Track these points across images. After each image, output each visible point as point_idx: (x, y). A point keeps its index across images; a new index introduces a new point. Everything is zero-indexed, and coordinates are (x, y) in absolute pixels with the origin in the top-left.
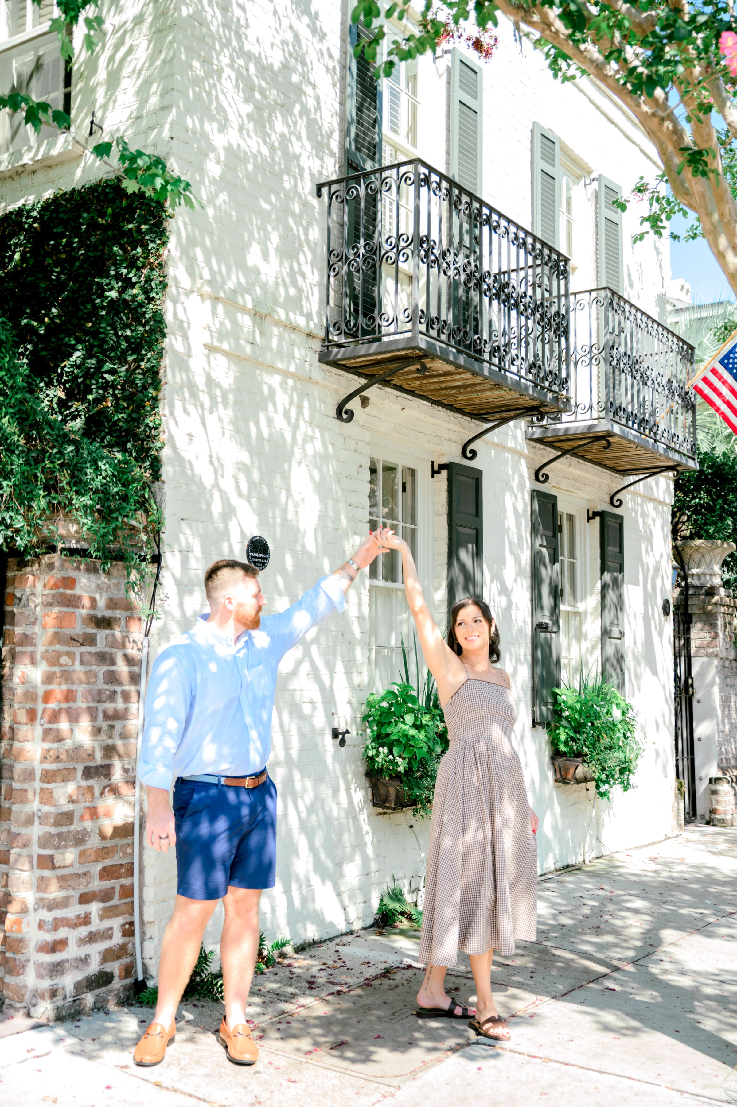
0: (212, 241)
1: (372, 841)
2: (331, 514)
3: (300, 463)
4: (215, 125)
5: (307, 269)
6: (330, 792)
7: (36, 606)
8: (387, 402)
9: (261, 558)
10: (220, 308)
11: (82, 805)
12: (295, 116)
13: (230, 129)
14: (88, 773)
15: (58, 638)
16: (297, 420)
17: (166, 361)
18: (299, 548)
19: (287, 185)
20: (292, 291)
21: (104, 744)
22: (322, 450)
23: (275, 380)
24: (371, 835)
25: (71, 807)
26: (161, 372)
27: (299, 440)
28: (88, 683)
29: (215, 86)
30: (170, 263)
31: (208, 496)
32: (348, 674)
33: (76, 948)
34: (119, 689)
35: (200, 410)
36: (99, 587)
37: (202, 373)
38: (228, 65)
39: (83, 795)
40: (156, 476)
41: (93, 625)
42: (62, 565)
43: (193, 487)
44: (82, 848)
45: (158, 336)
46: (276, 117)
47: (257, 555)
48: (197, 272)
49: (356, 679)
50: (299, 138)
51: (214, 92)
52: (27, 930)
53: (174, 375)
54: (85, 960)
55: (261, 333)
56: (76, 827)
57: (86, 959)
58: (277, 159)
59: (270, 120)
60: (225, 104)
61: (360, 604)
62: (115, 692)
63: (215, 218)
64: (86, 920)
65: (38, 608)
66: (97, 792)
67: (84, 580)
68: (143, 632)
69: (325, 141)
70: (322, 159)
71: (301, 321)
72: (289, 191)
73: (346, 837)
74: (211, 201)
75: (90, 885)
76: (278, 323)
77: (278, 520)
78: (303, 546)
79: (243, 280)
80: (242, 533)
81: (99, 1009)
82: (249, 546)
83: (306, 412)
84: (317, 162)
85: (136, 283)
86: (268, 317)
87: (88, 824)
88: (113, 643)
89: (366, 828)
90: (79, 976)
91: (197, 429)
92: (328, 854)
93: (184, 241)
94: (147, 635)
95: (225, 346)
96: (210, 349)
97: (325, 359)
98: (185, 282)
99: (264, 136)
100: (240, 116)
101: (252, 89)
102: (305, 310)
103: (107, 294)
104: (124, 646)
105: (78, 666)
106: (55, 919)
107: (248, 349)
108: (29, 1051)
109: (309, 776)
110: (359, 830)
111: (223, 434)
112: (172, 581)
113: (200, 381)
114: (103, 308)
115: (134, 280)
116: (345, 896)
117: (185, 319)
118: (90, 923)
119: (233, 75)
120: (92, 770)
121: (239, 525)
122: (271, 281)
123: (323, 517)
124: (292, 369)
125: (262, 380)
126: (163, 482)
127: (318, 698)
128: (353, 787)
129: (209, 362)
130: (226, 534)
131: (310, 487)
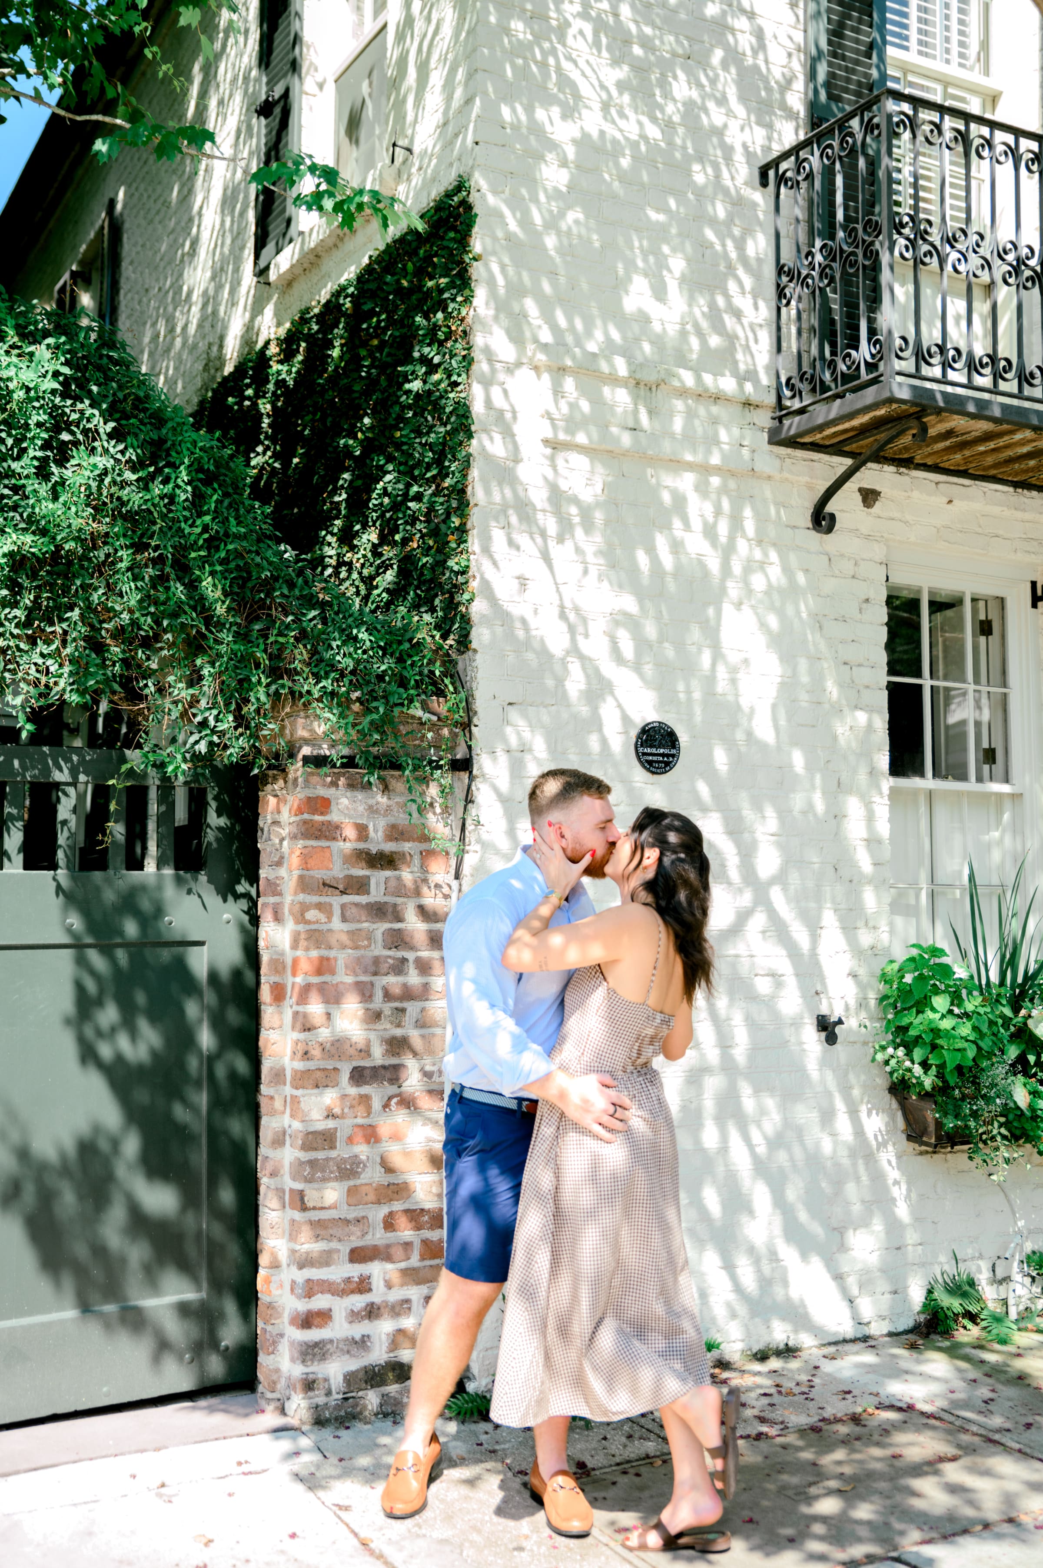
0: (554, 285)
1: (908, 1197)
2: (805, 679)
3: (739, 605)
4: (555, 111)
5: (744, 303)
6: (814, 1116)
7: (282, 840)
8: (916, 494)
9: (663, 755)
10: (569, 383)
11: (349, 1122)
12: (713, 69)
13: (584, 112)
14: (359, 1076)
15: (304, 885)
16: (732, 539)
17: (475, 473)
18: (740, 735)
19: (699, 178)
20: (715, 341)
21: (387, 1035)
22: (784, 581)
23: (686, 482)
24: (904, 1187)
25: (331, 1124)
26: (469, 488)
27: (737, 568)
28: (356, 948)
29: (554, 51)
30: (476, 327)
31: (558, 668)
32: (849, 929)
33: (346, 1325)
34: (411, 956)
35: (539, 540)
36: (372, 810)
37: (541, 482)
38: (579, 15)
39: (352, 1107)
40: (464, 643)
41: (364, 864)
42: (306, 781)
43: (530, 656)
44: (352, 1183)
45: (461, 436)
46: (675, 77)
47: (654, 751)
48: (528, 334)
49: (865, 939)
50: (722, 101)
51: (551, 61)
52: (279, 1292)
53: (488, 492)
54: (362, 1343)
55: (651, 413)
56: (342, 1152)
57: (363, 1341)
58: (678, 141)
59: (663, 83)
60: (574, 74)
61: (870, 818)
62: (404, 960)
63: (560, 250)
64: (363, 1286)
65: (285, 843)
66: (376, 1104)
67: (344, 801)
68: (453, 872)
69: (777, 96)
70: (770, 127)
71: (728, 384)
72: (705, 186)
73: (851, 1189)
74: (552, 224)
75: (369, 1237)
76: (683, 393)
77: (697, 695)
78: (749, 734)
79: (615, 335)
80: (626, 719)
81: (386, 1415)
82: (639, 737)
83: (750, 526)
84: (760, 134)
85: (439, 365)
86: (663, 386)
87: (362, 1150)
88: (400, 890)
89: (893, 1174)
90: (354, 1364)
91: (535, 568)
92: (814, 1213)
93: (502, 291)
94: (457, 876)
95: (581, 438)
96: (554, 445)
97: (777, 439)
98: (505, 350)
99: (652, 110)
100: (603, 87)
101: (627, 42)
102: (742, 367)
103: (407, 386)
104: (418, 893)
105: (336, 923)
106: (308, 1281)
107: (626, 439)
108: (240, 1464)
109: (771, 1090)
110: (878, 1177)
111: (586, 572)
112: (493, 796)
113: (539, 496)
114: (410, 407)
115: (436, 360)
116: (852, 1282)
117: (506, 407)
118: (370, 1290)
119: (588, 28)
120: (367, 1073)
121: (619, 706)
122: (672, 330)
123: (788, 687)
124: (715, 459)
125: (658, 484)
126: (475, 651)
127: (785, 967)
128: (864, 1109)
129: (554, 467)
130: (595, 723)
131: (761, 640)
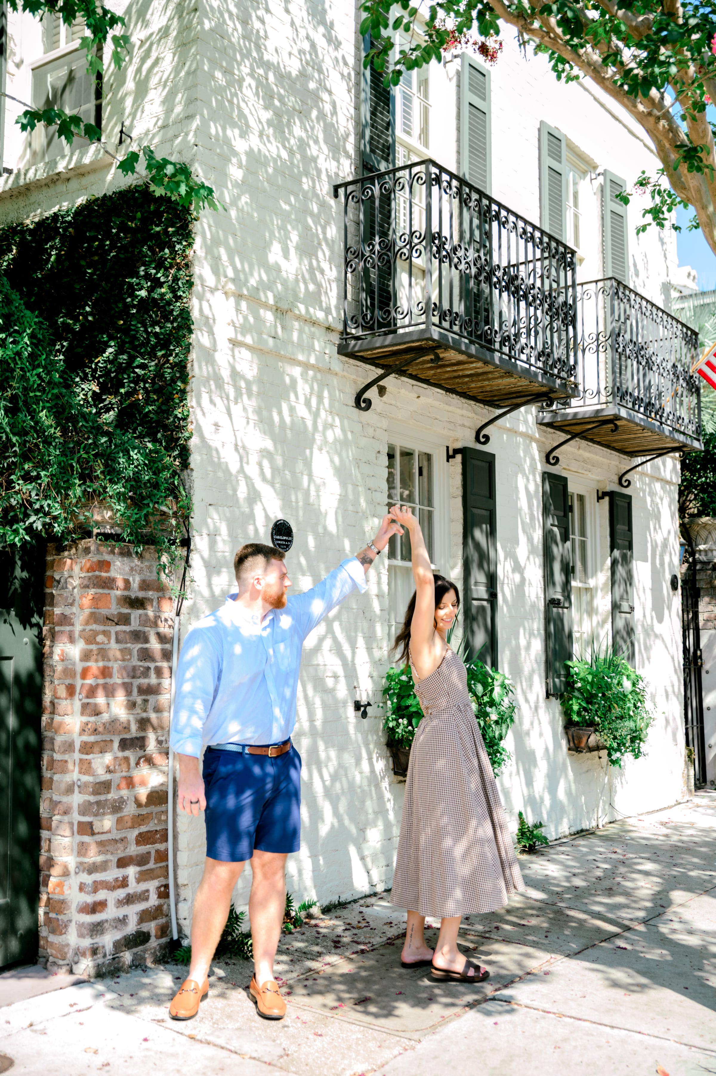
0: (235, 241)
1: (394, 808)
2: (351, 496)
3: (321, 449)
4: (237, 131)
5: (325, 265)
6: (353, 761)
7: (74, 588)
8: (403, 391)
9: (285, 541)
10: (244, 305)
11: (118, 775)
12: (312, 121)
13: (251, 135)
14: (125, 744)
15: (94, 618)
16: (318, 409)
17: (193, 355)
18: (321, 530)
19: (305, 187)
20: (311, 287)
21: (139, 717)
22: (342, 437)
23: (296, 371)
24: (392, 802)
25: (108, 777)
26: (189, 365)
27: (320, 428)
28: (123, 660)
29: (236, 95)
30: (196, 263)
31: (234, 483)
32: (369, 649)
33: (114, 909)
34: (152, 665)
35: (226, 402)
36: (132, 569)
37: (227, 366)
38: (249, 74)
39: (120, 765)
40: (185, 465)
41: (127, 605)
42: (98, 549)
43: (220, 474)
44: (119, 815)
45: (185, 332)
46: (295, 123)
47: (281, 538)
48: (221, 270)
49: (377, 654)
50: (316, 142)
51: (235, 101)
52: (69, 892)
53: (200, 367)
54: (123, 921)
55: (283, 328)
56: (112, 796)
57: (124, 919)
58: (296, 162)
59: (289, 125)
60: (246, 111)
61: (379, 583)
62: (148, 668)
63: (238, 219)
64: (124, 883)
65: (76, 590)
66: (133, 762)
67: (118, 563)
68: (174, 612)
69: (342, 143)
70: (338, 162)
71: (320, 315)
72: (308, 191)
73: (368, 803)
74: (234, 202)
75: (127, 850)
76: (298, 318)
77: (301, 504)
78: (325, 528)
79: (265, 277)
80: (267, 516)
81: (137, 967)
82: (273, 529)
83: (326, 401)
84: (334, 164)
85: (164, 282)
86: (289, 312)
87: (124, 793)
88: (145, 621)
89: (388, 795)
90: (118, 935)
91: (223, 420)
92: (352, 819)
93: (209, 242)
94: (178, 614)
95: (248, 340)
96: (235, 343)
97: (343, 351)
98: (210, 280)
99: (283, 140)
100: (260, 122)
101: (272, 97)
102: (324, 305)
103: (137, 293)
104: (156, 625)
105: (113, 645)
106: (95, 882)
107: (271, 341)
108: (71, 1006)
109: (333, 746)
110: (380, 797)
111: (248, 422)
112: (201, 563)
113: (225, 374)
114: (134, 306)
115: (162, 279)
116: (369, 860)
117: (211, 316)
118: (127, 886)
119: (253, 84)
120: (128, 742)
121: (264, 509)
122: (292, 277)
123: (343, 500)
124: (313, 361)
125: (284, 372)
126: (192, 470)
127: (341, 672)
128: (375, 756)
129: (233, 356)
130: (251, 518)
131: (331, 471)
